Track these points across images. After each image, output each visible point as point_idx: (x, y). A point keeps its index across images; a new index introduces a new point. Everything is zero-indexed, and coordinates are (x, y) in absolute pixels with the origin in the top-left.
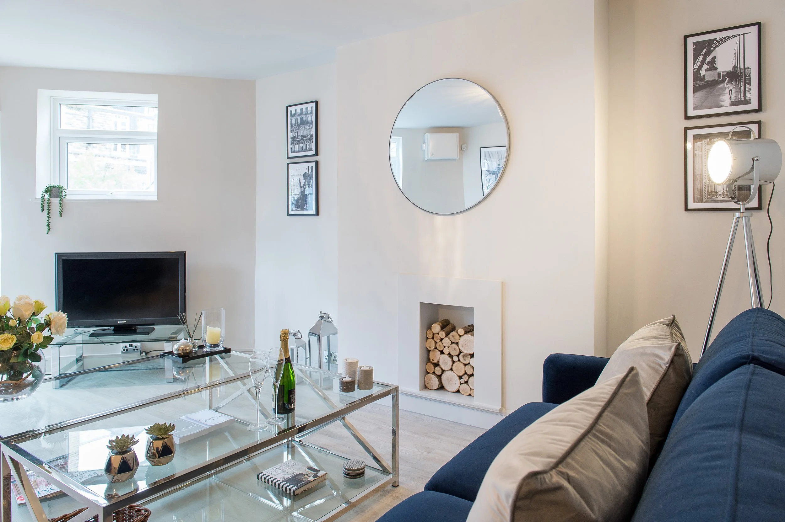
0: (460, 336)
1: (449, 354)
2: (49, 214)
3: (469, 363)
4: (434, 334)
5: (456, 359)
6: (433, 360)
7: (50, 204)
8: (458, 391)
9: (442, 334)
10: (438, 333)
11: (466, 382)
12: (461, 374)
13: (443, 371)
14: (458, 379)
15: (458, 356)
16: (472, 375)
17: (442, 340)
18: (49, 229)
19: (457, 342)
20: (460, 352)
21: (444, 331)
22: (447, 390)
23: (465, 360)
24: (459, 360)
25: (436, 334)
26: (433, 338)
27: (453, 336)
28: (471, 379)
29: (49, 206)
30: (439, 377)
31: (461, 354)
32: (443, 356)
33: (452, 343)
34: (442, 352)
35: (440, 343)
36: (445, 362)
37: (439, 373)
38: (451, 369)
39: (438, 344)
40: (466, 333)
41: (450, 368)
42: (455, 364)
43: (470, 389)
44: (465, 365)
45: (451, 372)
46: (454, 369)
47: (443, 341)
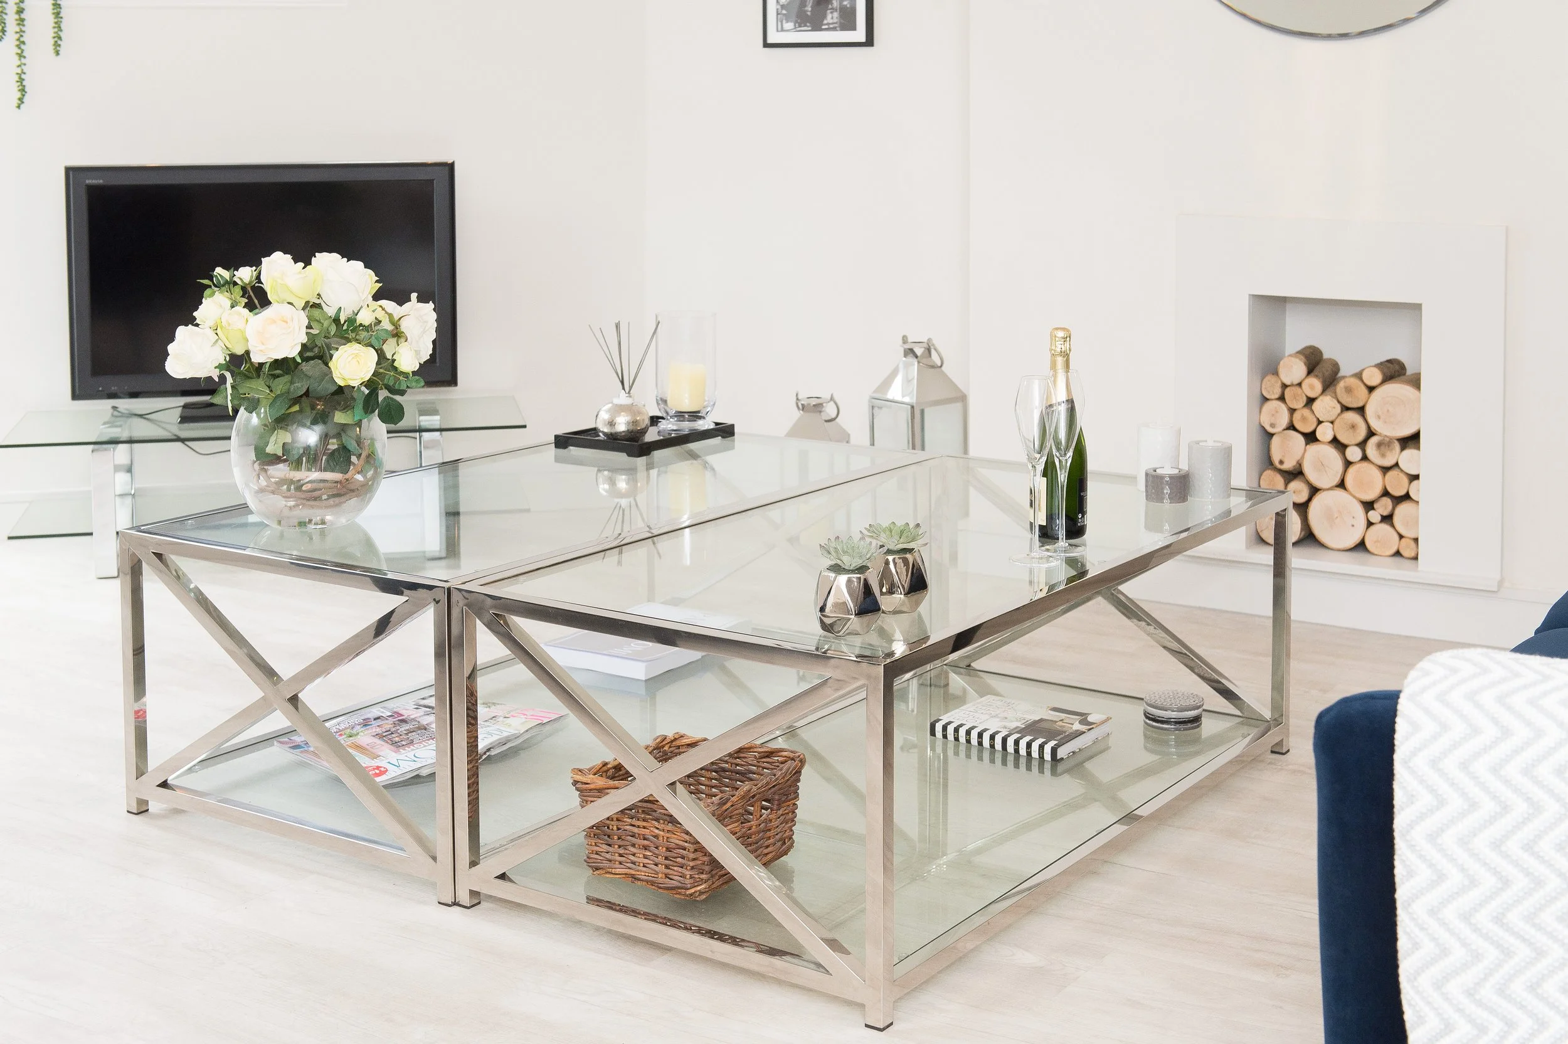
0: (1371, 389)
1: (1335, 441)
2: (23, 47)
3: (1397, 465)
4: (1285, 386)
5: (1354, 453)
6: (1281, 462)
7: (23, 16)
8: (1361, 546)
9: (1312, 387)
10: (1300, 384)
11: (1388, 519)
12: (1369, 497)
13: (1314, 491)
14: (1359, 510)
15: (1362, 445)
16: (1407, 497)
17: (1310, 401)
18: (23, 90)
19: (1360, 404)
20: (1371, 433)
21: (1316, 376)
22: (1322, 545)
23: (1383, 455)
24: (1365, 458)
25: (1292, 385)
26: (1282, 398)
27: (1348, 390)
28: (1403, 509)
29: (21, 22)
30: (1303, 508)
31: (1373, 441)
32: (1313, 448)
33: (1345, 409)
34: (1311, 438)
35: (1306, 412)
36: (1321, 466)
37: (1302, 497)
38: (1342, 485)
39: (1297, 416)
40: (1387, 379)
41: (1336, 480)
42: (1352, 470)
43: (1396, 537)
44: (1385, 470)
45: (1340, 492)
46: (1349, 482)
47: (1316, 406)
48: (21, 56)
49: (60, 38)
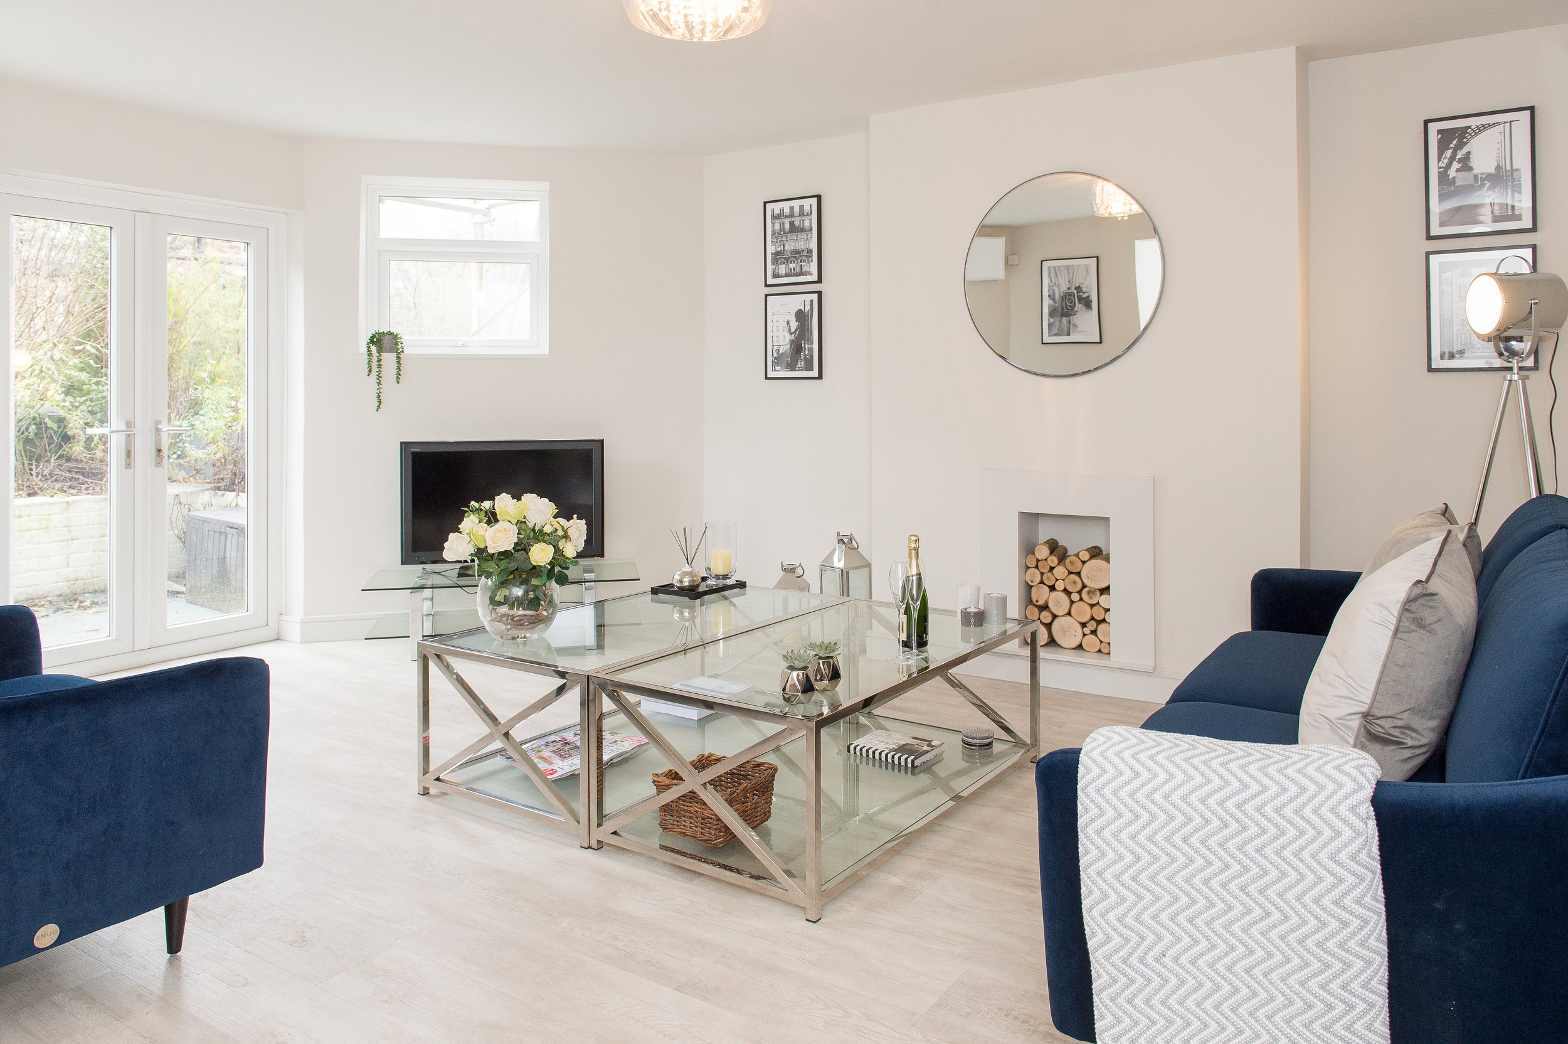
0: (1084, 562)
1: (1065, 590)
3: (1098, 603)
4: (1038, 561)
5: (1075, 597)
6: (1037, 601)
7: (381, 363)
8: (1080, 647)
9: (1052, 561)
10: (1046, 560)
11: (1094, 632)
12: (1084, 620)
13: (1055, 617)
14: (1079, 627)
15: (1080, 592)
16: (1104, 620)
17: (1052, 569)
18: (380, 402)
19: (1078, 571)
20: (1084, 586)
21: (1055, 555)
22: (1060, 646)
23: (1091, 598)
24: (1081, 599)
25: (1042, 560)
26: (1037, 567)
27: (1072, 563)
28: (1102, 627)
29: (380, 366)
30: (1048, 626)
31: (1086, 590)
32: (1054, 594)
33: (1070, 573)
34: (1052, 588)
35: (1050, 574)
36: (1058, 603)
37: (1048, 620)
38: (1069, 614)
39: (1045, 576)
40: (1092, 557)
41: (1066, 611)
42: (1074, 606)
43: (1099, 642)
44: (1092, 606)
45: (1068, 618)
46: (1073, 613)
47: (1055, 571)
48: (379, 384)
49: (400, 375)
